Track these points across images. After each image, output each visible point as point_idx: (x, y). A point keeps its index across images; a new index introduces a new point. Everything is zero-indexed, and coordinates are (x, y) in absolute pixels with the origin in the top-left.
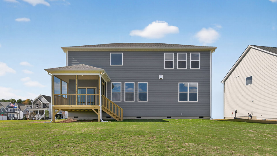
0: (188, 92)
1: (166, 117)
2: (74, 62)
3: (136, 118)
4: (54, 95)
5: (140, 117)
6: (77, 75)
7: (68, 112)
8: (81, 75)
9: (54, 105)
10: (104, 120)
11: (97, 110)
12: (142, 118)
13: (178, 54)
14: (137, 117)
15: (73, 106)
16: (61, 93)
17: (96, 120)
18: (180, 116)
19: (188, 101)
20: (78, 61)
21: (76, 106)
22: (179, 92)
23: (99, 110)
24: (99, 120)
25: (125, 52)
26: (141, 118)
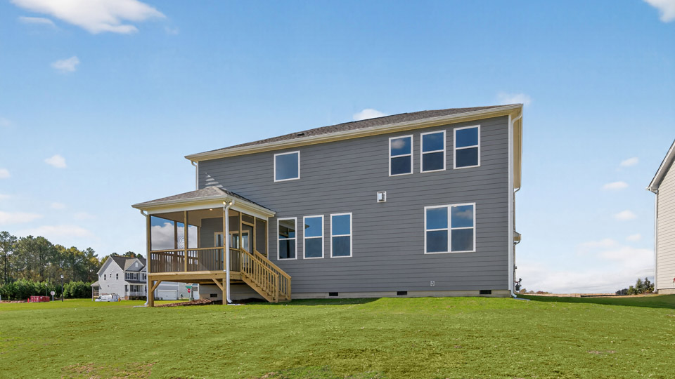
0: (449, 229)
1: (396, 294)
2: (209, 184)
3: (327, 296)
4: (151, 253)
5: (336, 294)
6: (187, 212)
7: (200, 284)
8: (209, 209)
9: (151, 272)
10: (234, 302)
11: (220, 280)
12: (341, 296)
13: (423, 136)
14: (331, 294)
15: (179, 273)
16: (176, 247)
17: (220, 302)
18: (428, 289)
19: (449, 251)
20: (215, 181)
21: (186, 273)
22: (426, 230)
23: (224, 280)
24: (224, 301)
25: (302, 148)
26: (339, 294)
